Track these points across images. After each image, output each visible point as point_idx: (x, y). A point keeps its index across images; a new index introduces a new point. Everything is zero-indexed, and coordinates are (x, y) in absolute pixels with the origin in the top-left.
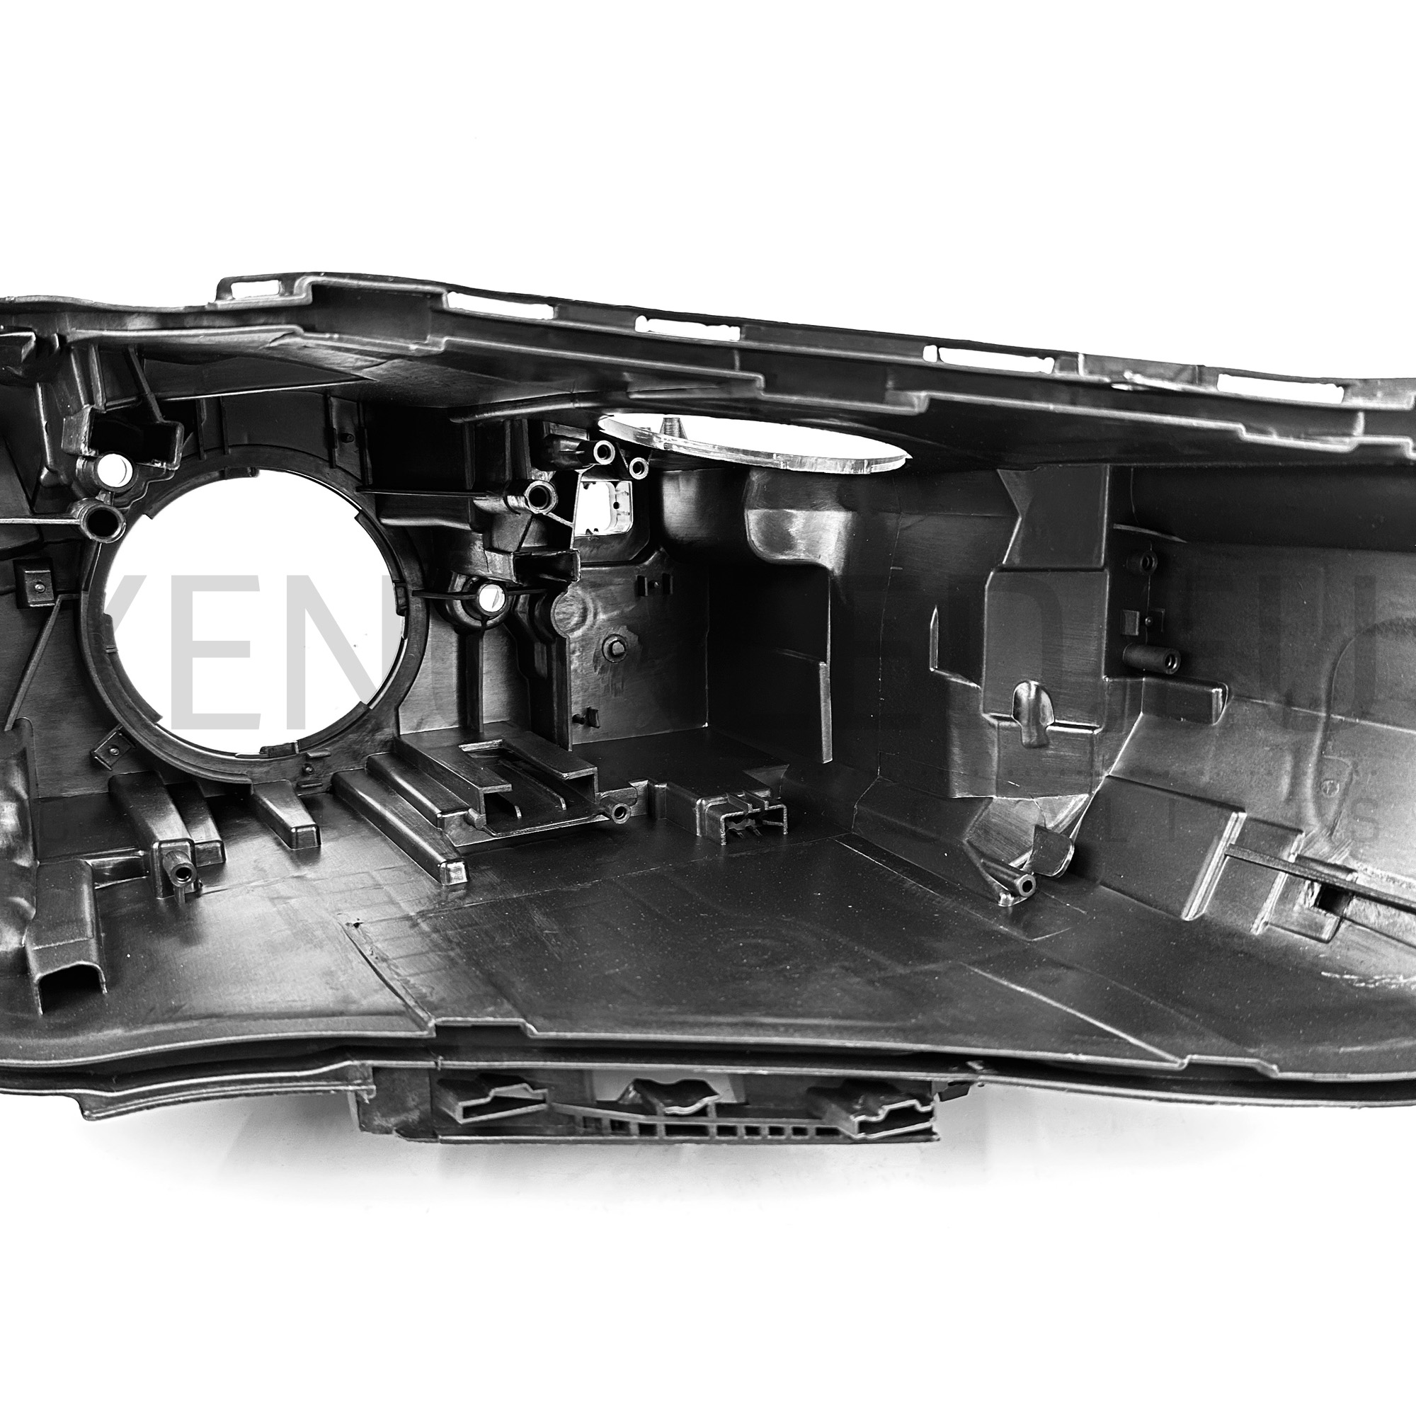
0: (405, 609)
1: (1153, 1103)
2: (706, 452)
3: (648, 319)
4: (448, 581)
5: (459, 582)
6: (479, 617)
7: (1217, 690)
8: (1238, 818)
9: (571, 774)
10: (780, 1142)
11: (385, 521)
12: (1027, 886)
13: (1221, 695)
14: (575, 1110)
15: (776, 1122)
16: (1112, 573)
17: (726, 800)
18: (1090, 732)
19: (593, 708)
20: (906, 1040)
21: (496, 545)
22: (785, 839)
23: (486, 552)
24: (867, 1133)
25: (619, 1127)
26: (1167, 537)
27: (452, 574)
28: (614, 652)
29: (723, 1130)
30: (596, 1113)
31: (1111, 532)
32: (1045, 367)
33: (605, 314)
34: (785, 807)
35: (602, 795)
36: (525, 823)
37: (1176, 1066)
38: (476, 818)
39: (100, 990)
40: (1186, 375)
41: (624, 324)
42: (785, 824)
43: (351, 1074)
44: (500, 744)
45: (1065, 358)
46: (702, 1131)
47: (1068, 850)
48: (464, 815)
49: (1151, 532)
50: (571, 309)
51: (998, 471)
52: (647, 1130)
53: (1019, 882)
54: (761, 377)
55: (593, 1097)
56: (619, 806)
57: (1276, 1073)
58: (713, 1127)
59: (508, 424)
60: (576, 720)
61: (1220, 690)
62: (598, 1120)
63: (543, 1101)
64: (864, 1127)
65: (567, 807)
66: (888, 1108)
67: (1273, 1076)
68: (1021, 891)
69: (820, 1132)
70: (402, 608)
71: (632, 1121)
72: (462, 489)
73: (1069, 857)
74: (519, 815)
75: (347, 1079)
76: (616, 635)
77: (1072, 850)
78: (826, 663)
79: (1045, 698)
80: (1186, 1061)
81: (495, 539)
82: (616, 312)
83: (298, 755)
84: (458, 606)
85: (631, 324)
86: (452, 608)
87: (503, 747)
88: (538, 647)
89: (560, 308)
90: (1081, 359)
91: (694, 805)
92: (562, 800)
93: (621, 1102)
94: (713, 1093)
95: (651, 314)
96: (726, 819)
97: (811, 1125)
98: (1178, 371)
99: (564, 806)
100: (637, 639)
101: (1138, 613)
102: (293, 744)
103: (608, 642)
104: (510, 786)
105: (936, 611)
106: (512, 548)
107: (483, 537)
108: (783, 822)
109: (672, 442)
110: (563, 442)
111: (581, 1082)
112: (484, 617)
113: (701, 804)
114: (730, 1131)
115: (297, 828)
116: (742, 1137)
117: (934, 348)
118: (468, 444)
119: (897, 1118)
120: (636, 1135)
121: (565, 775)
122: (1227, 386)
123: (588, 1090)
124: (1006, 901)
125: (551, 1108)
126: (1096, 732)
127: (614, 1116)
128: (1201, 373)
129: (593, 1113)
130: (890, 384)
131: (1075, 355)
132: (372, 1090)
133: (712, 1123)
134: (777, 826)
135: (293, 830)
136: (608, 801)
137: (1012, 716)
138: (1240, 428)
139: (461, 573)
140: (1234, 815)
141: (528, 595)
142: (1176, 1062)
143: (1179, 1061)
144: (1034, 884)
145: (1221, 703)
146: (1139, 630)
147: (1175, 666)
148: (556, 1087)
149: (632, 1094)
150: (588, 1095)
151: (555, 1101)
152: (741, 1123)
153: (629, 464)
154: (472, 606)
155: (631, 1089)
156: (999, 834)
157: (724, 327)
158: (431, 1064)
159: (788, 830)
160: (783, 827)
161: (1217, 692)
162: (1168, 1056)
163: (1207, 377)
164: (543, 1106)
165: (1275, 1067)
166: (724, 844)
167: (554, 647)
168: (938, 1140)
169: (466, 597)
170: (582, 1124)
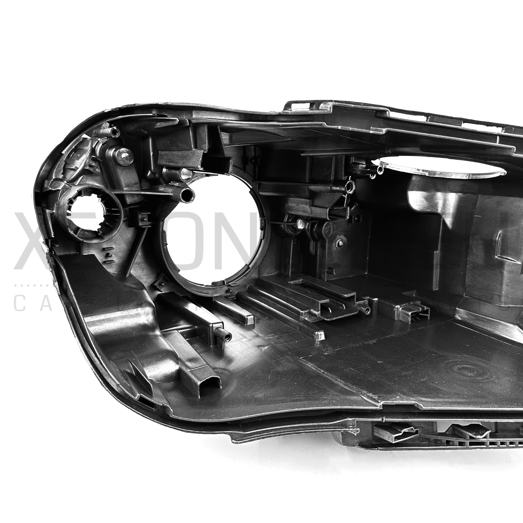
0: (264, 228)
4: (283, 217)
5: (286, 218)
6: (294, 231)
9: (348, 295)
11: (260, 193)
14: (430, 437)
15: (512, 440)
17: (406, 305)
21: (315, 204)
23: (311, 207)
25: (449, 443)
27: (285, 214)
28: (340, 245)
29: (491, 443)
34: (429, 308)
35: (357, 303)
36: (333, 315)
38: (317, 313)
39: (219, 387)
41: (458, 125)
42: (428, 315)
43: (348, 423)
44: (302, 281)
46: (483, 443)
48: (309, 311)
52: (461, 444)
54: (515, 147)
55: (437, 431)
56: (366, 308)
58: (488, 442)
62: (441, 440)
63: (417, 433)
65: (346, 308)
70: (263, 227)
71: (455, 440)
72: (304, 182)
74: (331, 311)
75: (346, 426)
76: (340, 238)
78: (437, 251)
83: (226, 285)
85: (460, 125)
88: (312, 243)
91: (394, 308)
92: (344, 305)
93: (447, 433)
96: (411, 313)
100: (346, 239)
102: (224, 281)
104: (329, 300)
107: (310, 201)
110: (361, 166)
111: (432, 426)
113: (397, 307)
114: (494, 443)
115: (247, 316)
116: (499, 446)
120: (458, 446)
121: (346, 295)
123: (435, 428)
125: (420, 436)
127: (446, 438)
129: (437, 438)
132: (358, 430)
133: (488, 440)
135: (246, 317)
136: (359, 305)
139: (289, 214)
148: (422, 427)
150: (435, 430)
151: (422, 433)
152: (499, 441)
158: (380, 420)
159: (430, 317)
164: (417, 435)
166: (410, 323)
167: (319, 243)
169: (291, 223)
170: (434, 442)
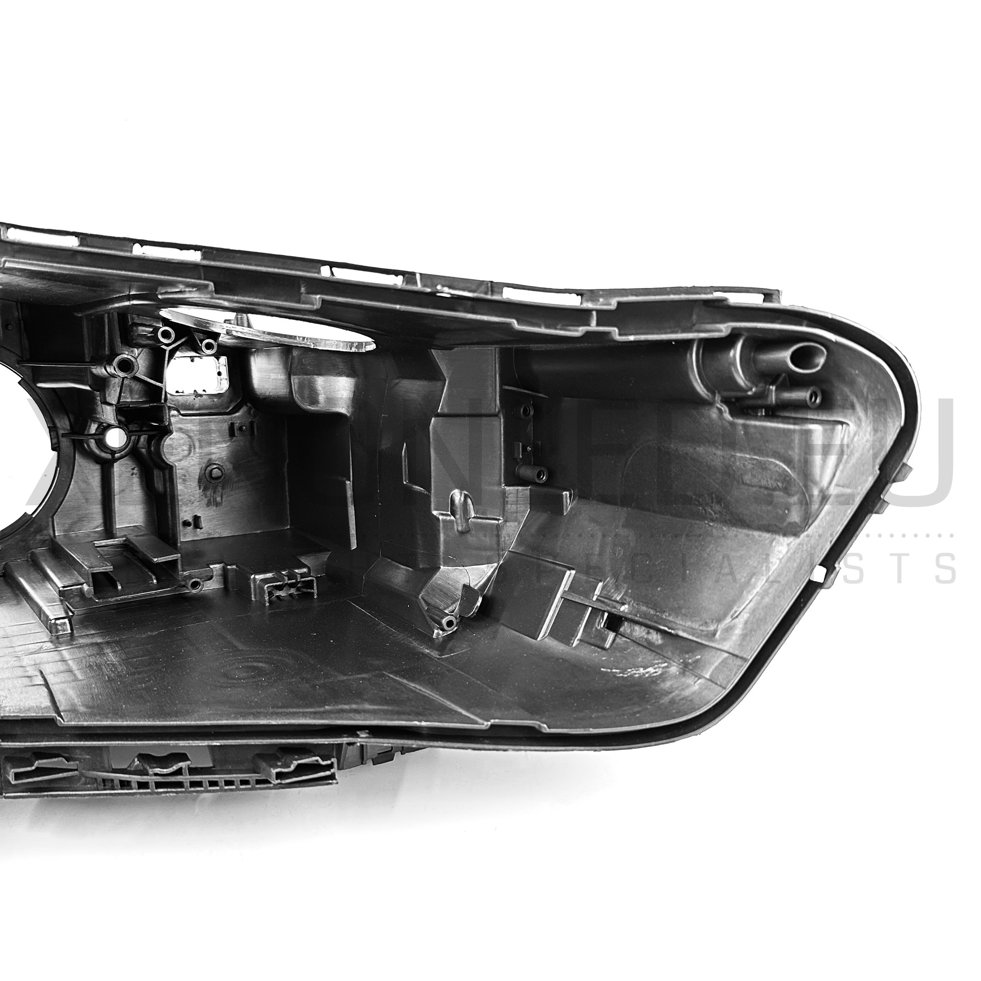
0: (57, 446)
1: (469, 751)
2: (258, 336)
3: (142, 246)
4: (85, 426)
5: (93, 428)
6: (109, 451)
7: (566, 492)
8: (571, 574)
9: (160, 559)
10: (231, 790)
11: (38, 385)
12: (450, 624)
13: (568, 495)
14: (97, 775)
15: (228, 777)
16: (505, 418)
17: (273, 575)
18: (497, 522)
19: (199, 515)
20: (314, 718)
21: (106, 400)
22: (316, 601)
23: (103, 405)
24: (281, 779)
25: (125, 784)
26: (537, 394)
27: (88, 421)
28: (213, 476)
29: (194, 784)
30: (110, 776)
31: (501, 389)
32: (397, 281)
33: (111, 242)
34: (315, 579)
35: (185, 573)
36: (124, 592)
37: (483, 727)
38: (86, 590)
40: (483, 288)
41: (124, 249)
42: (315, 591)
44: (125, 541)
45: (409, 276)
46: (180, 785)
47: (478, 599)
48: (80, 588)
49: (528, 392)
50: (89, 239)
51: (432, 350)
52: (142, 785)
53: (444, 621)
54: (212, 284)
55: (110, 765)
56: (194, 580)
57: (545, 729)
58: (187, 782)
59: (106, 316)
60: (186, 524)
61: (568, 493)
62: (112, 780)
63: (76, 770)
64: (279, 776)
65: (158, 582)
66: (296, 763)
67: (544, 731)
68: (446, 627)
69: (258, 782)
70: (55, 446)
71: (133, 780)
72: (83, 361)
73: (479, 604)
74: (120, 587)
76: (215, 464)
77: (480, 599)
78: (350, 481)
79: (469, 501)
80: (489, 723)
81: (107, 395)
82: (117, 241)
84: (92, 443)
85: (129, 249)
86: (89, 446)
87: (126, 543)
88: (156, 472)
89: (81, 238)
90: (418, 277)
91: (249, 579)
92: (153, 577)
93: (129, 769)
94: (188, 759)
95: (143, 243)
96: (268, 587)
97: (252, 777)
98: (479, 284)
99: (155, 581)
100: (232, 467)
101: (521, 444)
103: (209, 469)
104: (112, 567)
105: (405, 444)
106: (114, 402)
107: (100, 394)
108: (314, 589)
109: (232, 329)
110: (141, 328)
112: (113, 452)
113: (254, 578)
114: (199, 784)
116: (206, 788)
117: (328, 267)
118: (85, 329)
119: (302, 769)
120: (135, 789)
121: (155, 560)
122: (509, 294)
123: (106, 761)
124: (438, 634)
125: (81, 774)
126: (500, 522)
127: (121, 777)
128: (492, 286)
129: (108, 776)
130: (303, 290)
131: (414, 274)
133: (186, 778)
134: (310, 593)
136: (190, 577)
137: (449, 513)
138: (514, 322)
139: (95, 422)
140: (568, 572)
141: (147, 436)
142: (483, 724)
143: (486, 723)
144: (455, 623)
145: (569, 501)
146: (522, 455)
147: (544, 478)
148: (84, 759)
149: (137, 762)
150: (107, 766)
151: (84, 769)
152: (205, 778)
153: (201, 343)
154: (101, 444)
155: (136, 760)
156: (441, 591)
157: (192, 251)
159: (318, 594)
160: (313, 593)
161: (566, 494)
162: (480, 721)
163: (496, 289)
164: (76, 772)
165: (545, 726)
166: (267, 604)
167: (167, 472)
168: (337, 783)
169: (96, 437)
170: (102, 784)
